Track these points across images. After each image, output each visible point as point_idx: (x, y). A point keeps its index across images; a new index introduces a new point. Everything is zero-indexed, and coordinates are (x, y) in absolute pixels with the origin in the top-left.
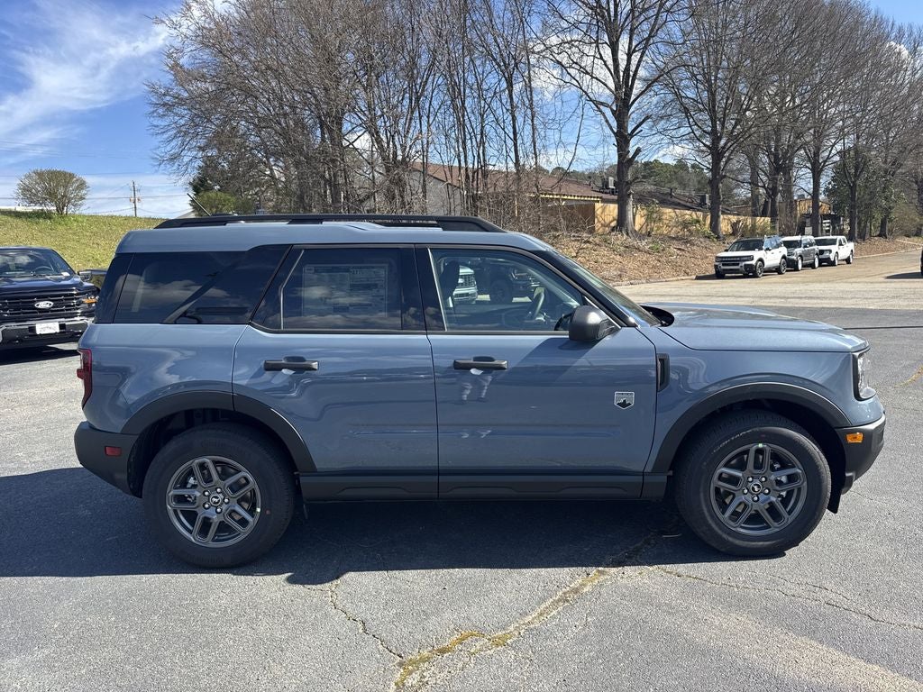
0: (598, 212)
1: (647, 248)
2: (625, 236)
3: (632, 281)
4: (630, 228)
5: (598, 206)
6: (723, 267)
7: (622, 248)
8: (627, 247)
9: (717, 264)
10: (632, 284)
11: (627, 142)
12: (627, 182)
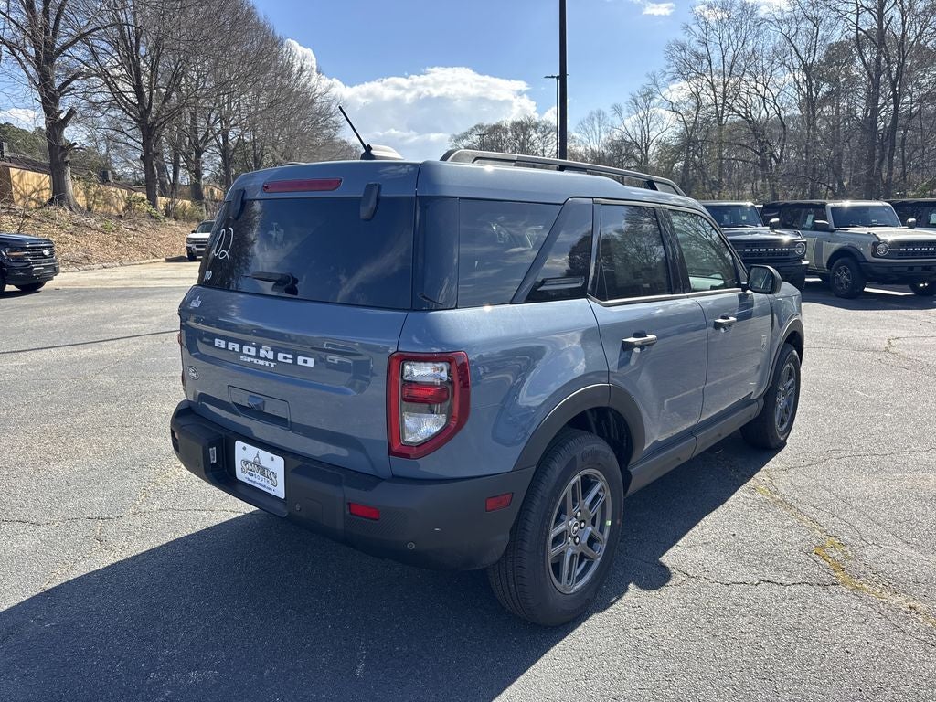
0: (15, 179)
1: (98, 225)
2: (68, 212)
3: (105, 264)
4: (72, 203)
5: (14, 171)
6: (197, 249)
7: (71, 226)
8: (77, 224)
9: (190, 245)
10: (105, 267)
11: (56, 100)
12: (62, 148)
